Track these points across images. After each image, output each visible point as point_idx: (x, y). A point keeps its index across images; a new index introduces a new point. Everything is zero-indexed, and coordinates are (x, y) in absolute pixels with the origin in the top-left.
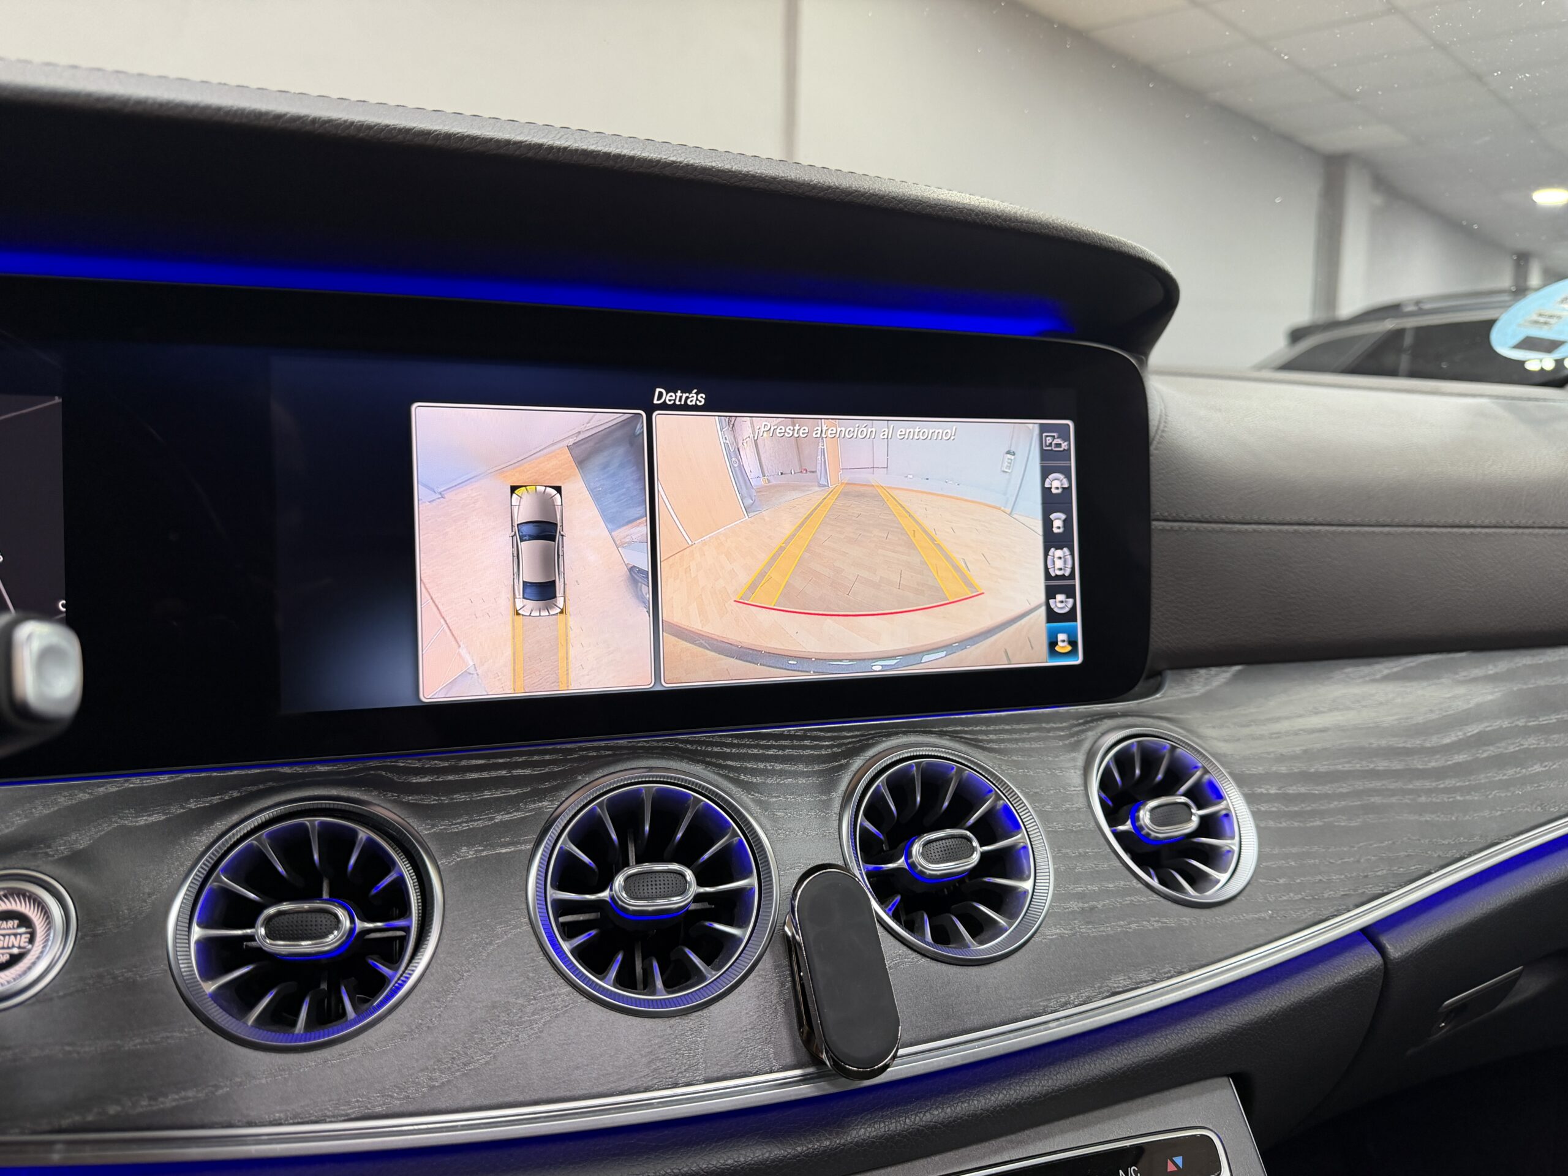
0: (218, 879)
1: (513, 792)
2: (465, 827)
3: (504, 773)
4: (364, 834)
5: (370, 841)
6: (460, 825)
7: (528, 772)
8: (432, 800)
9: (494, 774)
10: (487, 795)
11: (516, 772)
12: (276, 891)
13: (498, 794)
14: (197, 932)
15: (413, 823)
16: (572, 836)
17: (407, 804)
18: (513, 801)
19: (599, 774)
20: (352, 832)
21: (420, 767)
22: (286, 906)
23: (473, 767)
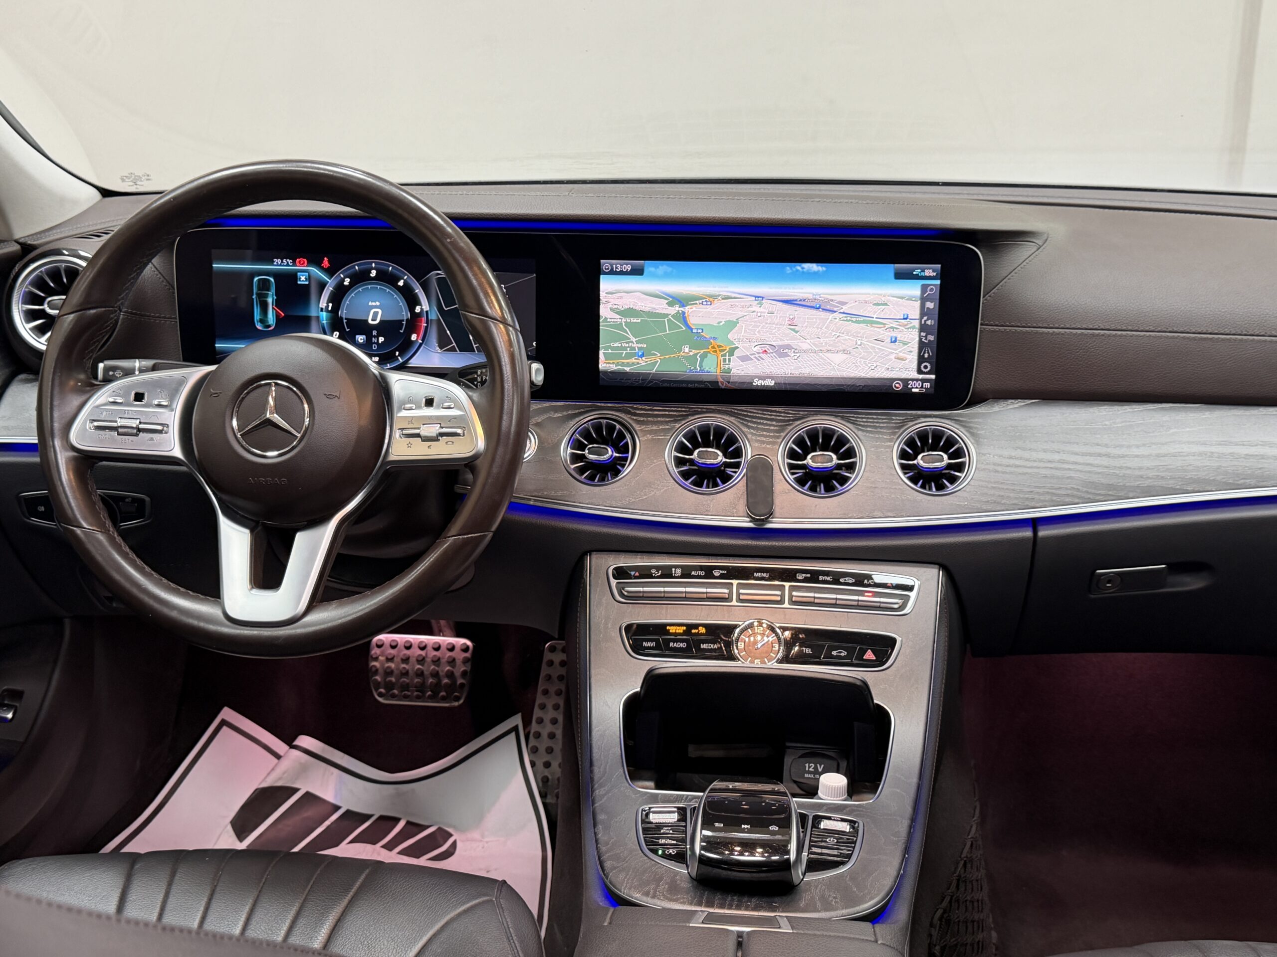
0: (576, 436)
1: (668, 420)
2: (650, 429)
3: (667, 413)
4: (618, 426)
5: (620, 428)
6: (649, 428)
7: (675, 413)
8: (641, 419)
9: (663, 413)
10: (659, 419)
11: (670, 413)
12: (591, 441)
13: (663, 420)
14: (569, 451)
15: (634, 425)
16: (684, 436)
17: (633, 419)
18: (667, 422)
19: (696, 417)
20: (615, 426)
21: (642, 408)
22: (595, 445)
23: (658, 409)
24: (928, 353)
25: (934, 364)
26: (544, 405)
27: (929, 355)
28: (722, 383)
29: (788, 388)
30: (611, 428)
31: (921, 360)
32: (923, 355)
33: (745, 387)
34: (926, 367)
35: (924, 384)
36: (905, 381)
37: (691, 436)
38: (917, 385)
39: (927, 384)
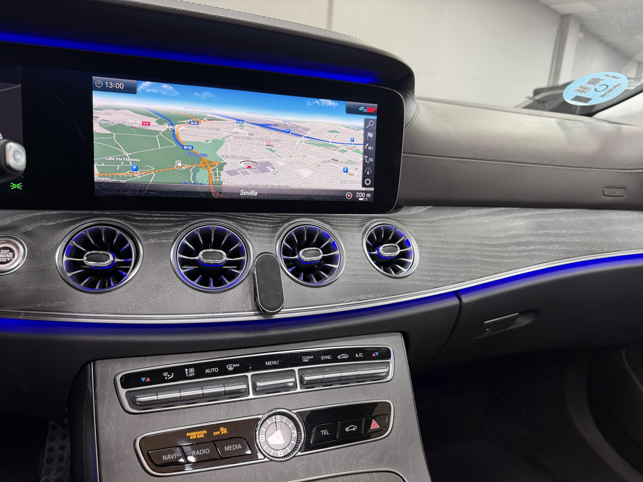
0: (72, 243)
1: (168, 224)
2: (152, 233)
3: (166, 219)
4: (118, 232)
5: (120, 234)
6: (151, 233)
7: (174, 219)
8: (142, 224)
9: (163, 219)
10: (160, 224)
11: (170, 219)
12: (89, 247)
13: (164, 225)
14: (65, 259)
15: (135, 230)
16: (187, 239)
17: (134, 225)
18: (168, 227)
19: (197, 221)
20: (115, 231)
21: (139, 215)
22: (94, 252)
23: (156, 216)
24: (369, 171)
25: (373, 179)
26: (36, 214)
27: (370, 173)
28: (215, 193)
29: (271, 197)
30: (111, 234)
31: (365, 176)
32: (366, 173)
33: (235, 197)
34: (368, 182)
35: (367, 194)
36: (354, 192)
37: (193, 239)
38: (362, 195)
39: (368, 194)
